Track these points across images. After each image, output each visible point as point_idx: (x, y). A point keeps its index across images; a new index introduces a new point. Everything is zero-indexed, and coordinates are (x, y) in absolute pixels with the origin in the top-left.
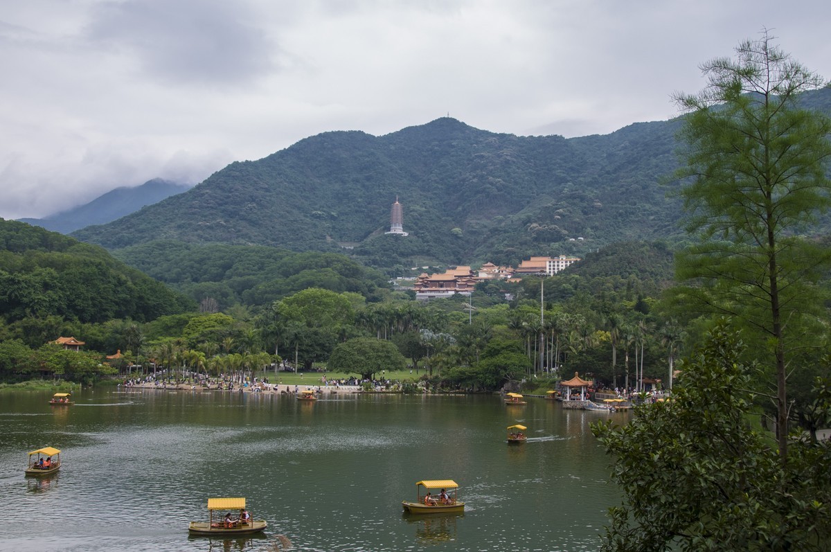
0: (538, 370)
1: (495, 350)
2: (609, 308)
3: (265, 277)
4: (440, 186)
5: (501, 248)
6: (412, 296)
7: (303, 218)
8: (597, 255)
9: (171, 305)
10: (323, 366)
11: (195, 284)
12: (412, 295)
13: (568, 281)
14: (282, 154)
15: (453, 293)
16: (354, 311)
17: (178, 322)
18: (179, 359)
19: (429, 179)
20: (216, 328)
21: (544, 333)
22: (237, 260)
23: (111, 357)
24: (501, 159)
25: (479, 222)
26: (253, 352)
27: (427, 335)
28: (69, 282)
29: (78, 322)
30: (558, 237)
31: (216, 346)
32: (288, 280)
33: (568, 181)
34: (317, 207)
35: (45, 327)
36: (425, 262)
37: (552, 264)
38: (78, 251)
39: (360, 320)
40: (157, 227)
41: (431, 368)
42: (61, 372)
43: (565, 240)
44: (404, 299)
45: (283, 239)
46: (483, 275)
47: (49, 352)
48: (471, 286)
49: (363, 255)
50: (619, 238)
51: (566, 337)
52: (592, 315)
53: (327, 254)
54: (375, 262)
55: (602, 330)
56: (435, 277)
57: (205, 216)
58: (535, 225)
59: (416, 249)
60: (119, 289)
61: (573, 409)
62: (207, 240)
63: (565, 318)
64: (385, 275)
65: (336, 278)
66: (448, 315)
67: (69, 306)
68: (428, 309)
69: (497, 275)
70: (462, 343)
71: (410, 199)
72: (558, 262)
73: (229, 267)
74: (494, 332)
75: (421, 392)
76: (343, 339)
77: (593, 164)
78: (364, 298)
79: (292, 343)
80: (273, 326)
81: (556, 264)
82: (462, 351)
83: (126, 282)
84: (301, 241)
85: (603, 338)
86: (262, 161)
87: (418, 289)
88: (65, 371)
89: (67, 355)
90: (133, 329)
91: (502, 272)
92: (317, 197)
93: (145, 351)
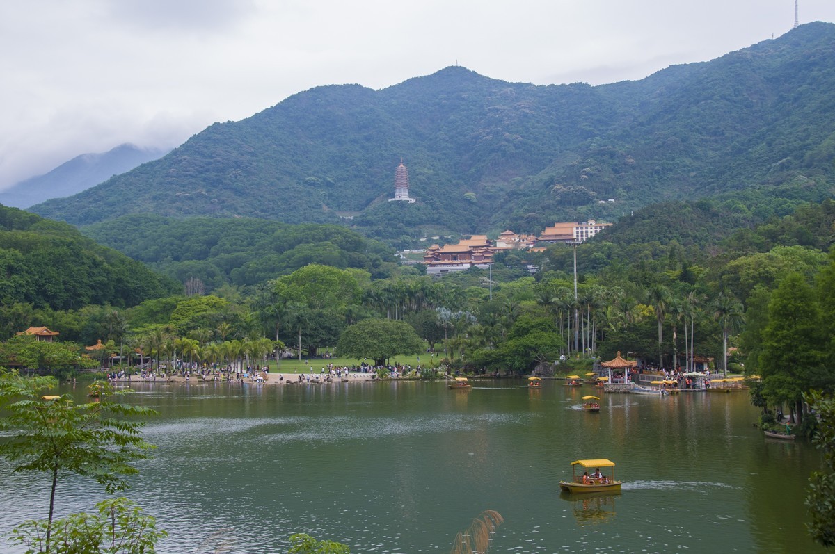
0: (573, 350)
1: (524, 329)
2: (649, 279)
3: (256, 254)
4: (449, 145)
5: (522, 214)
6: (422, 271)
7: (296, 186)
8: (632, 219)
9: (154, 288)
10: (331, 351)
11: (176, 263)
12: (422, 269)
13: (599, 249)
14: (269, 113)
15: (468, 266)
16: (361, 289)
17: (164, 307)
18: (170, 348)
19: (436, 138)
20: (208, 312)
21: (578, 309)
22: (223, 235)
23: (91, 348)
24: (519, 112)
25: (494, 184)
26: (253, 338)
27: (444, 314)
28: (37, 264)
29: (50, 309)
30: (586, 200)
31: (210, 333)
32: (282, 256)
33: (595, 135)
34: (311, 172)
35: (11, 316)
36: (435, 232)
37: (580, 230)
38: (43, 229)
39: (368, 299)
40: (130, 199)
41: (452, 351)
42: (35, 367)
43: (593, 203)
44: (413, 274)
45: (273, 209)
46: (501, 245)
47: (20, 344)
48: (488, 258)
49: (365, 225)
50: (655, 198)
51: (604, 313)
52: (631, 287)
53: (325, 226)
54: (378, 233)
55: (643, 303)
56: (447, 248)
57: (184, 186)
58: (558, 186)
59: (424, 217)
60: (95, 271)
61: (616, 392)
62: (187, 212)
63: (601, 291)
64: (390, 247)
65: (337, 253)
66: (466, 291)
67: (38, 292)
68: (442, 284)
69: (518, 244)
70: (485, 322)
71: (416, 161)
72: (587, 228)
73: (215, 243)
74: (521, 308)
75: (441, 377)
76: (349, 321)
77: (623, 115)
78: (369, 275)
79: (294, 327)
80: (271, 309)
81: (584, 230)
82: (486, 331)
83: (102, 263)
84: (294, 211)
85: (645, 312)
86: (246, 121)
87: (429, 262)
88: (39, 365)
89: (41, 347)
90: (114, 315)
91: (523, 240)
92: (311, 161)
93: (130, 340)
